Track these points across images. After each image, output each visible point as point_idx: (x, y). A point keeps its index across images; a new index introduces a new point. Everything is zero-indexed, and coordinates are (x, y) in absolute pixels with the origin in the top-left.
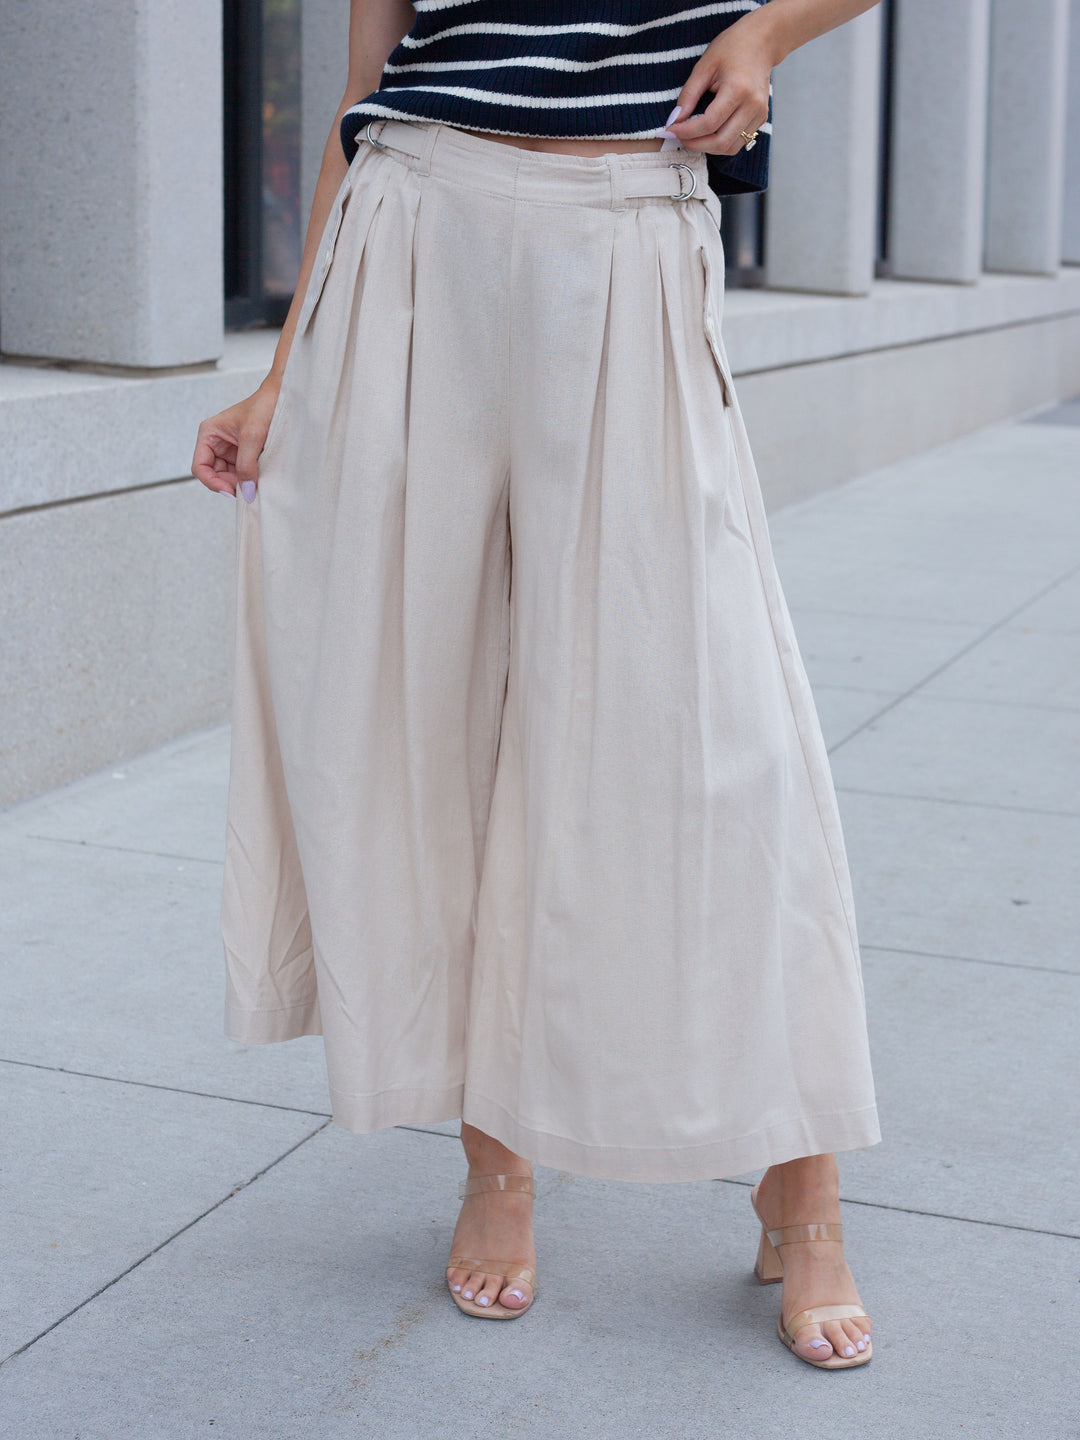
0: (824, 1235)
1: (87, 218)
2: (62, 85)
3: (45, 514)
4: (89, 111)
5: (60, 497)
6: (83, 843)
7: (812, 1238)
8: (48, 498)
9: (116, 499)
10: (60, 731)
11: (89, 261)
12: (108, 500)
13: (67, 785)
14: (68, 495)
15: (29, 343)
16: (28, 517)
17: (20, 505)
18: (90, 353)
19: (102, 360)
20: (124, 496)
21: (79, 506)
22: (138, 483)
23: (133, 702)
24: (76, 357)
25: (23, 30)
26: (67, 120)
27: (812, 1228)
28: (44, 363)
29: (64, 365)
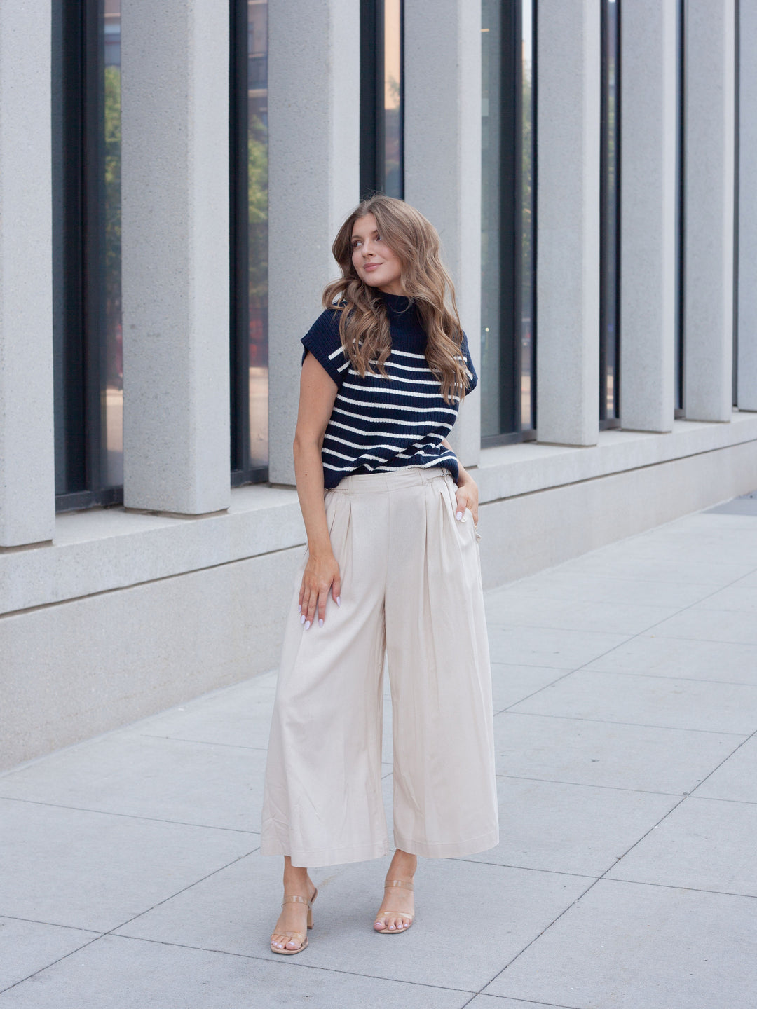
0: (399, 885)
1: (166, 444)
2: (154, 381)
3: (148, 585)
4: (167, 393)
5: (155, 578)
6: (167, 738)
7: (394, 885)
8: (150, 579)
9: (180, 577)
10: (155, 688)
11: (167, 464)
12: (177, 578)
13: (157, 713)
14: (158, 576)
15: (138, 502)
16: (141, 587)
17: (137, 582)
18: (167, 508)
19: (173, 511)
20: (184, 576)
21: (164, 581)
22: (191, 569)
23: (188, 674)
24: (161, 509)
25: (136, 355)
26: (156, 397)
27: (395, 882)
28: (145, 512)
29: (155, 513)
